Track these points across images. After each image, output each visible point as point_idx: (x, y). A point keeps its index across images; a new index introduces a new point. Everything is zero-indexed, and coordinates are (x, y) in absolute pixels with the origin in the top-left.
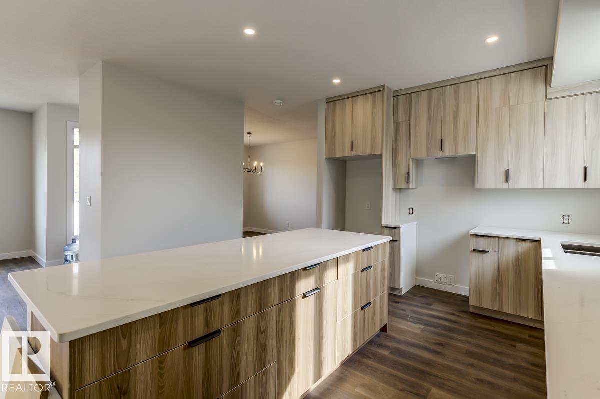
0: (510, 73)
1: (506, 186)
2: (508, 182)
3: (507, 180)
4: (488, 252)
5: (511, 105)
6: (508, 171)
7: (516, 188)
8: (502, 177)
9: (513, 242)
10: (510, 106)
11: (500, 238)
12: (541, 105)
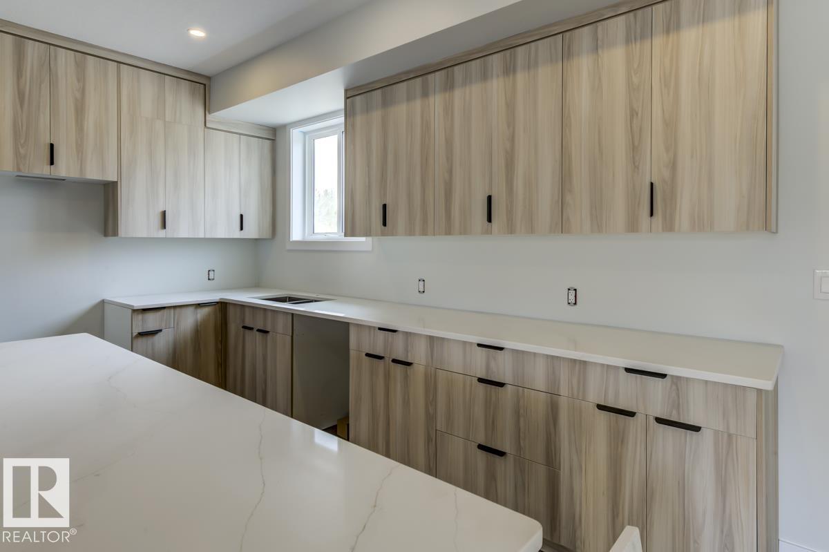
0: (165, 74)
1: (162, 234)
2: (165, 228)
3: (164, 226)
4: (161, 331)
5: (167, 120)
6: (164, 213)
7: (175, 237)
8: (157, 221)
9: (191, 309)
10: (165, 121)
11: (175, 307)
12: (201, 134)
